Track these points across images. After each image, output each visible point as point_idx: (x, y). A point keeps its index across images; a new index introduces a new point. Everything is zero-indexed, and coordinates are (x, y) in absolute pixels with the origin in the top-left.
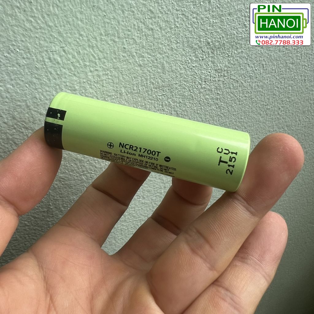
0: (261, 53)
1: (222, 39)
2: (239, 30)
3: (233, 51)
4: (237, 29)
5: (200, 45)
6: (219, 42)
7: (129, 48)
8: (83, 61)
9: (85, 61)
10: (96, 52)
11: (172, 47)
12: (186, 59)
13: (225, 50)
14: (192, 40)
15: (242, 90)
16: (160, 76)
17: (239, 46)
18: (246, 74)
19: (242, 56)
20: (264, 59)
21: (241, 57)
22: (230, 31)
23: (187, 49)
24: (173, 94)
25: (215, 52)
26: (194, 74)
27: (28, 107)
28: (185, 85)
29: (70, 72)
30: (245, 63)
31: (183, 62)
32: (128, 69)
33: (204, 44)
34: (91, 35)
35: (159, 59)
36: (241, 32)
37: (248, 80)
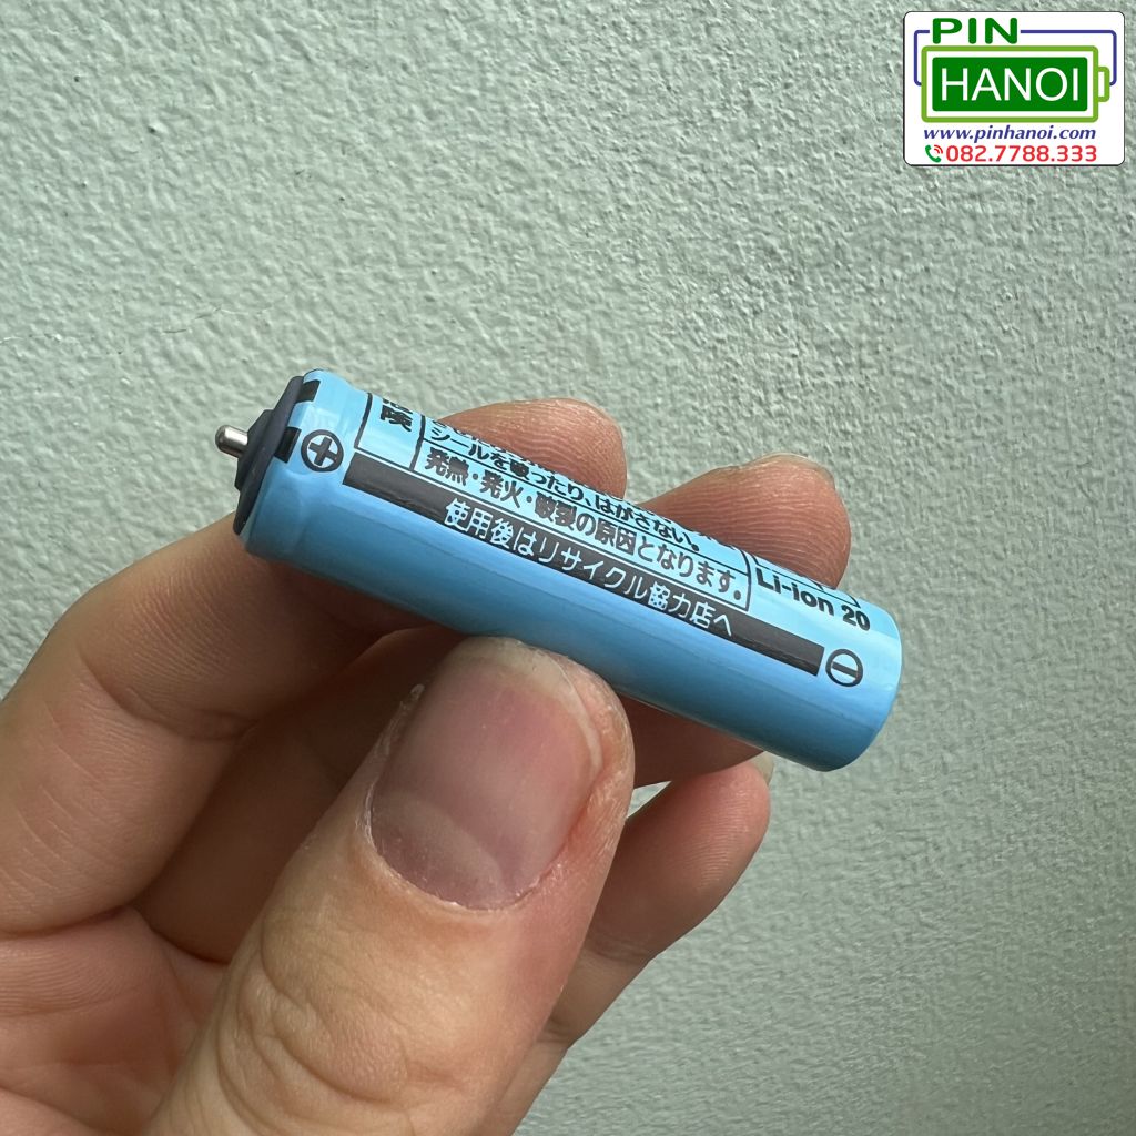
0: (1018, 266)
1: (826, 230)
2: (898, 190)
3: (887, 269)
4: (889, 189)
5: (735, 262)
6: (816, 242)
7: (447, 298)
8: (284, 352)
9: (290, 354)
10: (327, 321)
11: (616, 280)
12: (682, 315)
13: (849, 270)
14: (698, 248)
15: (955, 415)
16: (585, 384)
17: (909, 250)
18: (960, 352)
19: (929, 287)
20: (1035, 291)
21: (925, 290)
22: (859, 197)
23: (684, 283)
24: (651, 443)
25: (807, 280)
26: (727, 367)
27: (112, 512)
28: (694, 408)
29: (242, 394)
30: (950, 312)
31: (672, 328)
32: (455, 370)
33: (753, 258)
34: (300, 267)
35: (572, 325)
36: (908, 199)
37: (977, 373)
